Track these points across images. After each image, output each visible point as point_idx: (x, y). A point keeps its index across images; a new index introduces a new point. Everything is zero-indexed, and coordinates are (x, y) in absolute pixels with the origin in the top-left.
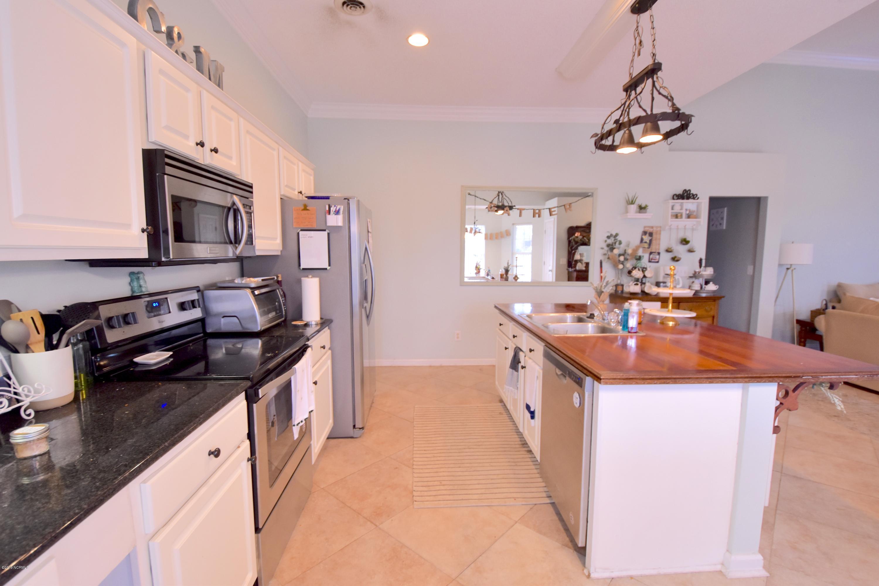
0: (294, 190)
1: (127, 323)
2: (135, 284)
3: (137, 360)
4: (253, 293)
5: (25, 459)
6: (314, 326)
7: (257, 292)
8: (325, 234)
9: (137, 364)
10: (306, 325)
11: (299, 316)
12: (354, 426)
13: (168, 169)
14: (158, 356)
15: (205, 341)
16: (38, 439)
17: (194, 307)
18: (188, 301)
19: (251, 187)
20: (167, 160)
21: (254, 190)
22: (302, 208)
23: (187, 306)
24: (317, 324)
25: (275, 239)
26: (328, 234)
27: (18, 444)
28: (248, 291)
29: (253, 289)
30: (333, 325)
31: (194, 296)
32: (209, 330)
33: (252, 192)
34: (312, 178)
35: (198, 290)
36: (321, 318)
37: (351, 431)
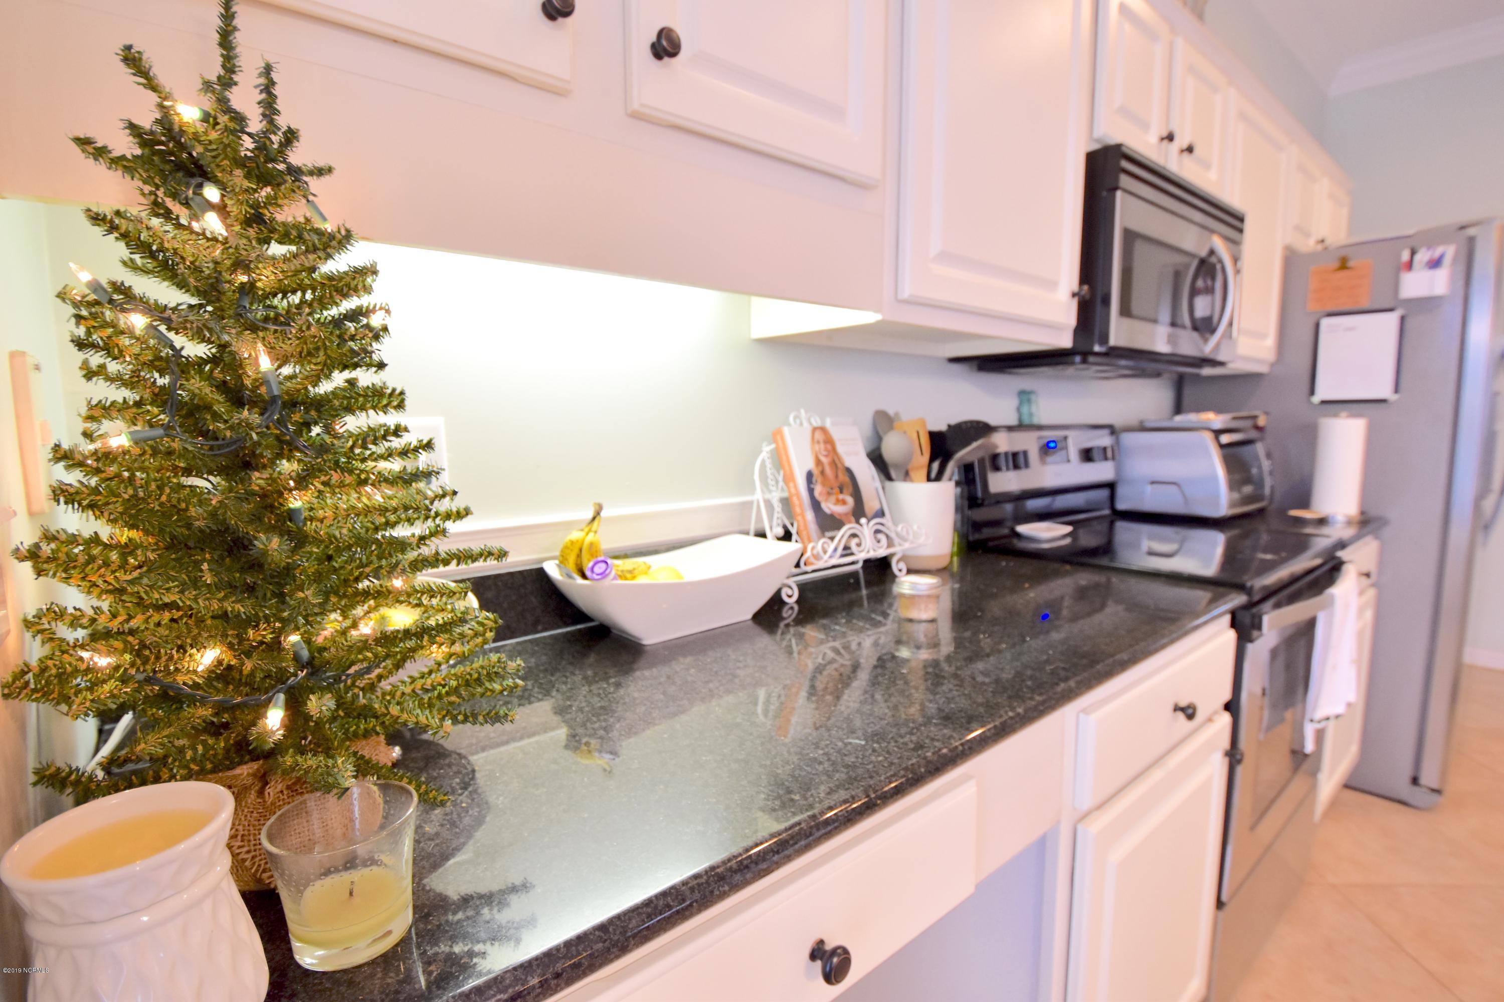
0: (1307, 235)
1: (1016, 467)
2: (1025, 410)
3: (1022, 529)
4: (1217, 438)
5: (911, 620)
6: (1339, 526)
7: (1225, 439)
8: (1391, 320)
9: (1018, 536)
10: (1322, 522)
11: (1304, 499)
12: (1415, 781)
13: (1124, 180)
14: (1049, 530)
15: (1112, 523)
16: (929, 596)
17: (1106, 459)
18: (1098, 448)
19: (1241, 219)
20: (1125, 164)
21: (1248, 226)
22: (1336, 264)
23: (1095, 454)
24: (1349, 522)
25: (1262, 336)
26: (1403, 319)
27: (902, 596)
28: (1208, 437)
29: (1218, 433)
30: (1387, 532)
31: (1103, 440)
32: (1121, 506)
33: (1241, 231)
34: (1345, 212)
35: (1112, 430)
36: (1362, 513)
37: (1404, 789)
